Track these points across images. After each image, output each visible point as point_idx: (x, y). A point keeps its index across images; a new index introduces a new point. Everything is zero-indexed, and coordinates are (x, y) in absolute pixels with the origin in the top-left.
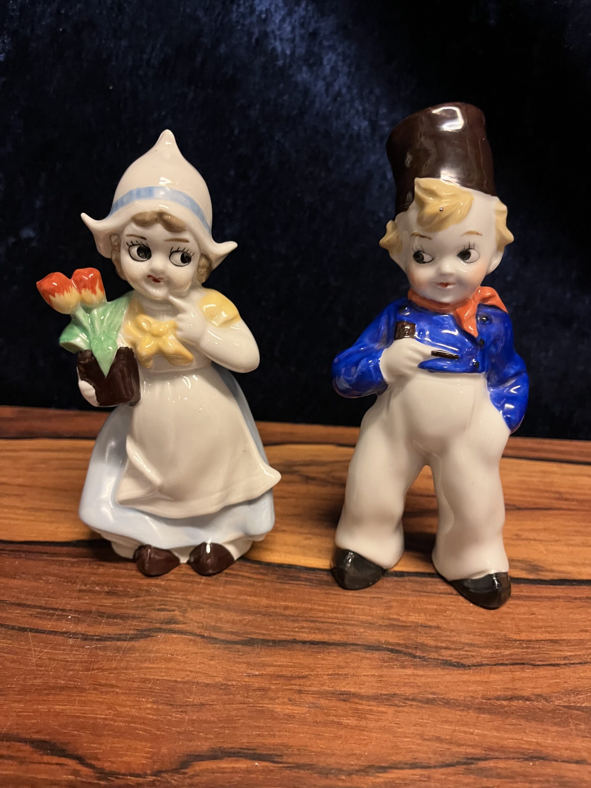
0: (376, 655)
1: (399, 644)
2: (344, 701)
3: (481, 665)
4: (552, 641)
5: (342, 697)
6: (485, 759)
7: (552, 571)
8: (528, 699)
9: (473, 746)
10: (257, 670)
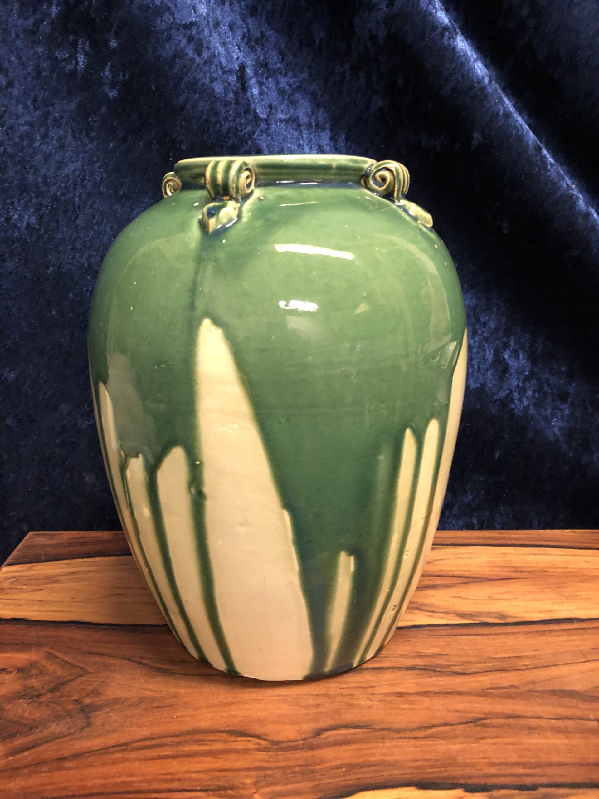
0: (413, 672)
1: (425, 666)
2: (400, 696)
3: (476, 673)
4: (517, 657)
5: (398, 695)
6: (485, 719)
7: (515, 617)
8: (506, 688)
9: (477, 713)
10: (345, 685)
